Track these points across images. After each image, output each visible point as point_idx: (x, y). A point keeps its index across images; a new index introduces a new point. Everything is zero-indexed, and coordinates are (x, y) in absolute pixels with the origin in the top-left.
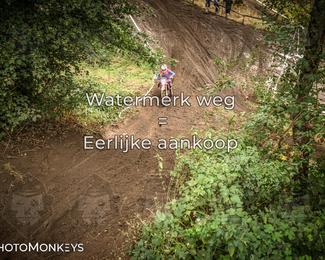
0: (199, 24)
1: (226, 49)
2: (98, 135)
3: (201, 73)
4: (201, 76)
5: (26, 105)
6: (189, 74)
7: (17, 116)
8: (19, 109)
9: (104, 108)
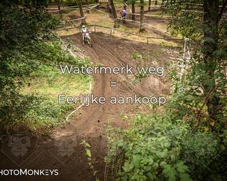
0: (118, 48)
6: (115, 81)
9: (54, 115)
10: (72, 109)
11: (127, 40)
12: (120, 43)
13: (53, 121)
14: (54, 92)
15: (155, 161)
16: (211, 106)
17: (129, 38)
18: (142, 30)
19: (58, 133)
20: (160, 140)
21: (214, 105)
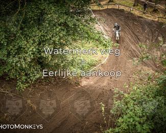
0: (133, 23)
1: (148, 35)
2: (78, 84)
3: (134, 49)
4: (134, 51)
5: (39, 70)
6: (127, 49)
7: (35, 76)
8: (36, 72)
11: (142, 18)
12: (136, 20)
17: (144, 16)
18: (155, 11)
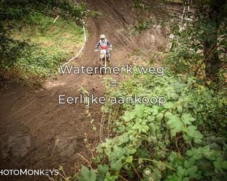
2: (38, 86)
9: (46, 65)
10: (65, 61)
13: (45, 71)
14: (46, 42)
15: (159, 111)
16: (209, 65)
19: (50, 83)
20: (166, 89)
21: (212, 64)
